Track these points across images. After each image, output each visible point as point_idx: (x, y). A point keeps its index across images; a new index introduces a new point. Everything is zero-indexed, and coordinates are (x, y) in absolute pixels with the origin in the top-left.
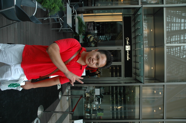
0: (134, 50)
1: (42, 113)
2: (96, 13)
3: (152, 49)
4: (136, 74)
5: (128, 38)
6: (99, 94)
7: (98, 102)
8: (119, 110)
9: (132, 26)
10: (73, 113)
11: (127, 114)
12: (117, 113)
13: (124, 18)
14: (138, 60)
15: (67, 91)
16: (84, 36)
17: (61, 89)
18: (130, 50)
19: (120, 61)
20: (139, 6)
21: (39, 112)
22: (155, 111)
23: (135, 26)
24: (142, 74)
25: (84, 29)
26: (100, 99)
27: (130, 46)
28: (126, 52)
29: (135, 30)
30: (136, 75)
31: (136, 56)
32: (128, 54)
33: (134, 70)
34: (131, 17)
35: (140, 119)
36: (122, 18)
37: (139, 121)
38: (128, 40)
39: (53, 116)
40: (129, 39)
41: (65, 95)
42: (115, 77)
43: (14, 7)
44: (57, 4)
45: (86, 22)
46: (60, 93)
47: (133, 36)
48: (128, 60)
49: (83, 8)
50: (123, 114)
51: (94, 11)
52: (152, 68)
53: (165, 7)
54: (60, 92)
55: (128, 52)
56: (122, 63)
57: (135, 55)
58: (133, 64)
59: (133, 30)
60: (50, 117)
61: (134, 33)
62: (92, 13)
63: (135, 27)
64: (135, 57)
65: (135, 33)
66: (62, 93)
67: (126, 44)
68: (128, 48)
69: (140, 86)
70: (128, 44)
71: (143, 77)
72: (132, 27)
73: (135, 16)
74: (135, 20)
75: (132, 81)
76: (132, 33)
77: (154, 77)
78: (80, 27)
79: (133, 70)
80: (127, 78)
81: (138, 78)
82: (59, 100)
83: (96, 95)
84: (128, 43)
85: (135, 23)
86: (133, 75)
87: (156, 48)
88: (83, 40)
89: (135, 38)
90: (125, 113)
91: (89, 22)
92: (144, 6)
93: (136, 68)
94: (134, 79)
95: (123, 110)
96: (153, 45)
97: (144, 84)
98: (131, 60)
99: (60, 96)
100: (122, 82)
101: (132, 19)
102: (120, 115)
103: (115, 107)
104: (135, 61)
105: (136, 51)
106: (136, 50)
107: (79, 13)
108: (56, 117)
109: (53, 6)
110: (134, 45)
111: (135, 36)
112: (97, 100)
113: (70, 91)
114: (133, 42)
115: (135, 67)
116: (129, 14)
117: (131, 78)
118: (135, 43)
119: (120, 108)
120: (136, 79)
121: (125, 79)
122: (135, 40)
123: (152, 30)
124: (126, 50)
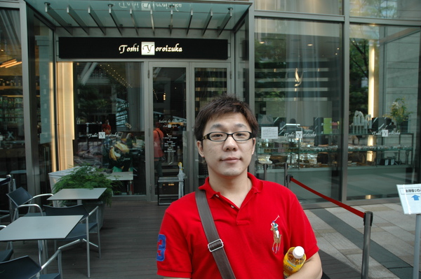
0: (154, 33)
2: (50, 136)
4: (219, 30)
5: (122, 48)
6: (277, 128)
7: (297, 132)
8: (306, 80)
9: (85, 35)
11: (313, 60)
12: (311, 85)
13: (65, 55)
14: (183, 22)
16: (115, 168)
18: (153, 43)
19: (183, 70)
20: (22, 6)
23: (86, 28)
24: (224, 10)
25: (93, 169)
26: (286, 128)
27: (143, 44)
28: (159, 55)
29: (99, 27)
30: (223, 29)
31: (170, 29)
32: (164, 49)
33: (209, 35)
34: (59, 38)
36: (63, 64)
38: (126, 48)
40: (124, 46)
42: (226, 86)
45: (75, 162)
47: (115, 34)
48: (181, 50)
50: (313, 70)
51: (42, 141)
55: (159, 49)
56: (191, 66)
57: (167, 31)
58: (193, 35)
59: (98, 34)
61: (107, 29)
62: (49, 145)
63: (89, 27)
64: (173, 31)
65: (106, 27)
67: (138, 55)
68: (148, 49)
69: (256, 17)
70: (136, 47)
72: (88, 34)
73: (57, 24)
74: (69, 27)
75: (239, 42)
76: (107, 36)
78: (87, 183)
79: (210, 37)
80: (231, 52)
81: (230, 25)
83: (279, 135)
84: (133, 49)
85: (80, 27)
86: (221, 37)
88: (125, 170)
89: (120, 28)
90: (310, 65)
91: (75, 154)
93: (204, 30)
94: (233, 35)
95: (305, 70)
97: (250, 4)
98: (182, 42)
100: (240, 68)
101: (67, 34)
102: (316, 77)
103: (296, 90)
104: (184, 31)
105: (156, 26)
106: (155, 28)
110: (140, 31)
111: (117, 27)
112: (291, 135)
114: (130, 34)
115: (200, 31)
116: (50, 43)
117: (229, 42)
118: (134, 30)
119: (299, 77)
120: (234, 31)
121: (231, 59)
122: (127, 30)
124: (152, 53)
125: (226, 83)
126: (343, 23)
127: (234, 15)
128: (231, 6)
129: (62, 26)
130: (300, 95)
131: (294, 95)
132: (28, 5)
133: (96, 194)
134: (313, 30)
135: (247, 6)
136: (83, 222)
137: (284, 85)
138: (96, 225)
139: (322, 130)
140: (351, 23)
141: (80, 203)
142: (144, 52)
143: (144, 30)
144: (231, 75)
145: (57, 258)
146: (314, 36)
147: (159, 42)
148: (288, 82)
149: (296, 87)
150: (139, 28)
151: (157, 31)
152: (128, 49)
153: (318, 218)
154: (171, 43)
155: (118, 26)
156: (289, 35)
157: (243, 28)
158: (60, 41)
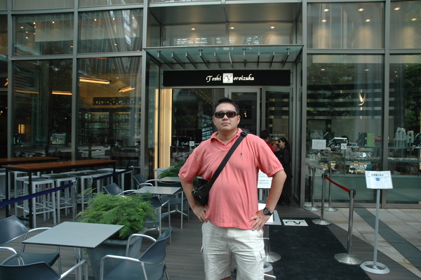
0: (232, 66)
1: (351, 257)
2: (153, 143)
3: (232, 28)
4: (283, 62)
5: (208, 78)
6: (325, 140)
7: (342, 144)
9: (182, 69)
10: (352, 192)
13: (167, 84)
14: (253, 58)
15: (314, 209)
17: (308, 220)
18: (232, 74)
19: (254, 94)
20: (144, 54)
21: (349, 261)
22: (368, 21)
23: (182, 64)
24: (283, 50)
26: (335, 141)
27: (224, 75)
28: (236, 83)
29: (191, 63)
30: (286, 62)
31: (245, 62)
32: (240, 79)
33: (276, 67)
34: (164, 72)
35: (383, 52)
36: (165, 90)
37: (387, 56)
39: (365, 238)
40: (210, 77)
41: (322, 213)
42: (289, 106)
43: (143, 264)
44: (136, 203)
45: (171, 163)
46: (316, 222)
47: (203, 68)
48: (253, 79)
49: (143, 167)
51: (149, 147)
52: (273, 27)
53: (149, 4)
54: (313, 221)
55: (236, 78)
57: (243, 64)
58: (262, 67)
59: (191, 68)
60: (366, 244)
61: (198, 64)
62: (153, 150)
63: (185, 63)
64: (247, 64)
66: (318, 218)
67: (220, 83)
68: (228, 78)
69: (308, 54)
70: (219, 77)
71: (288, 47)
72: (184, 68)
73: (162, 62)
74: (171, 64)
76: (198, 69)
77: (291, 24)
79: (276, 69)
80: (293, 79)
81: (292, 58)
82: (332, 224)
83: (327, 146)
84: (217, 79)
85: (178, 63)
86: (285, 69)
87: (231, 20)
89: (207, 63)
92: (144, 46)
93: (270, 62)
94: (295, 66)
96: (223, 26)
97: (303, 46)
98: (254, 73)
99: (323, 223)
101: (169, 69)
103: (361, 109)
104: (255, 64)
106: (233, 62)
107: (151, 176)
108: (367, 233)
109: (141, 210)
110: (222, 65)
111: (204, 62)
113: (315, 204)
114: (215, 67)
115: (268, 64)
116: (158, 76)
117: (291, 72)
118: (217, 64)
119: (363, 97)
120: (296, 62)
121: (293, 86)
122: (212, 64)
123: (193, 29)
124: (231, 81)
125: (289, 103)
126: (384, 54)
127: (292, 53)
129: (166, 63)
132: (147, 53)
139: (366, 143)
140: (391, 54)
142: (225, 81)
143: (225, 64)
144: (293, 97)
147: (236, 74)
150: (221, 62)
151: (234, 65)
152: (213, 79)
154: (246, 73)
158: (164, 74)
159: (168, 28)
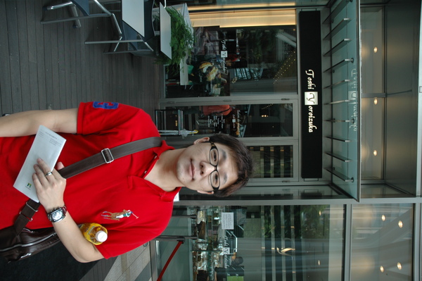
0: (327, 104)
2: (223, 4)
3: (376, 102)
4: (331, 169)
5: (311, 72)
6: (233, 228)
7: (229, 248)
8: (284, 260)
9: (323, 36)
11: (304, 266)
12: (279, 265)
13: (302, 17)
14: (338, 132)
16: (192, 67)
18: (316, 103)
19: (291, 134)
22: (382, 269)
23: (330, 37)
24: (352, 173)
25: (190, 46)
27: (315, 94)
28: (305, 109)
29: (331, 49)
30: (332, 173)
31: (332, 120)
32: (311, 115)
33: (326, 159)
34: (319, 11)
36: (294, 15)
38: (311, 76)
40: (313, 75)
42: (275, 177)
45: (198, 28)
47: (325, 65)
48: (310, 131)
50: (294, 266)
52: (375, 153)
55: (311, 109)
56: (294, 141)
57: (329, 116)
58: (326, 143)
59: (325, 48)
61: (329, 58)
63: (331, 40)
64: (329, 123)
65: (331, 56)
67: (305, 89)
68: (311, 98)
69: (345, 205)
70: (313, 86)
72: (324, 39)
73: (333, 9)
74: (330, 21)
75: (320, 189)
76: (323, 58)
77: (379, 176)
78: (176, 40)
79: (323, 160)
80: (309, 181)
81: (337, 181)
83: (226, 230)
84: (310, 84)
85: (331, 31)
86: (324, 171)
87: (389, 99)
88: (190, 78)
89: (331, 70)
90: (299, 264)
91: (206, 29)
93: (331, 154)
94: (327, 183)
95: (293, 258)
96: (379, 90)
97: (358, 200)
98: (318, 132)
100: (293, 191)
101: (323, 18)
102: (286, 269)
103: (273, 249)
104: (330, 134)
105: (333, 107)
106: (332, 105)
110: (328, 91)
111: (332, 67)
112: (226, 243)
114: (325, 81)
115: (330, 150)
116: (314, 3)
117: (320, 179)
118: (329, 84)
119: (286, 252)
120: (331, 184)
121: (302, 182)
122: (329, 77)
123: (375, 50)
124: (307, 103)
125: (279, 177)
127: (347, 185)
128: (356, 180)
129: (331, 13)
130: (268, 253)
131: (268, 247)
133: (166, 48)
134: (334, 266)
135: (356, 197)
136: (139, 36)
137: (278, 237)
138: (135, 49)
139: (231, 275)
141: (156, 33)
142: (308, 95)
143: (329, 94)
144: (286, 182)
145: (103, 12)
146: (328, 267)
147: (317, 109)
148: (281, 240)
149: (276, 249)
150: (332, 89)
151: (329, 107)
152: (310, 79)
153: (141, 270)
154: (317, 121)
155: (333, 69)
156: (328, 241)
157: (334, 193)
158: (316, 11)
159: (380, 14)
